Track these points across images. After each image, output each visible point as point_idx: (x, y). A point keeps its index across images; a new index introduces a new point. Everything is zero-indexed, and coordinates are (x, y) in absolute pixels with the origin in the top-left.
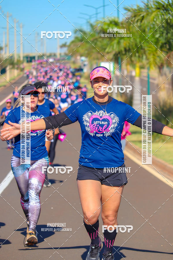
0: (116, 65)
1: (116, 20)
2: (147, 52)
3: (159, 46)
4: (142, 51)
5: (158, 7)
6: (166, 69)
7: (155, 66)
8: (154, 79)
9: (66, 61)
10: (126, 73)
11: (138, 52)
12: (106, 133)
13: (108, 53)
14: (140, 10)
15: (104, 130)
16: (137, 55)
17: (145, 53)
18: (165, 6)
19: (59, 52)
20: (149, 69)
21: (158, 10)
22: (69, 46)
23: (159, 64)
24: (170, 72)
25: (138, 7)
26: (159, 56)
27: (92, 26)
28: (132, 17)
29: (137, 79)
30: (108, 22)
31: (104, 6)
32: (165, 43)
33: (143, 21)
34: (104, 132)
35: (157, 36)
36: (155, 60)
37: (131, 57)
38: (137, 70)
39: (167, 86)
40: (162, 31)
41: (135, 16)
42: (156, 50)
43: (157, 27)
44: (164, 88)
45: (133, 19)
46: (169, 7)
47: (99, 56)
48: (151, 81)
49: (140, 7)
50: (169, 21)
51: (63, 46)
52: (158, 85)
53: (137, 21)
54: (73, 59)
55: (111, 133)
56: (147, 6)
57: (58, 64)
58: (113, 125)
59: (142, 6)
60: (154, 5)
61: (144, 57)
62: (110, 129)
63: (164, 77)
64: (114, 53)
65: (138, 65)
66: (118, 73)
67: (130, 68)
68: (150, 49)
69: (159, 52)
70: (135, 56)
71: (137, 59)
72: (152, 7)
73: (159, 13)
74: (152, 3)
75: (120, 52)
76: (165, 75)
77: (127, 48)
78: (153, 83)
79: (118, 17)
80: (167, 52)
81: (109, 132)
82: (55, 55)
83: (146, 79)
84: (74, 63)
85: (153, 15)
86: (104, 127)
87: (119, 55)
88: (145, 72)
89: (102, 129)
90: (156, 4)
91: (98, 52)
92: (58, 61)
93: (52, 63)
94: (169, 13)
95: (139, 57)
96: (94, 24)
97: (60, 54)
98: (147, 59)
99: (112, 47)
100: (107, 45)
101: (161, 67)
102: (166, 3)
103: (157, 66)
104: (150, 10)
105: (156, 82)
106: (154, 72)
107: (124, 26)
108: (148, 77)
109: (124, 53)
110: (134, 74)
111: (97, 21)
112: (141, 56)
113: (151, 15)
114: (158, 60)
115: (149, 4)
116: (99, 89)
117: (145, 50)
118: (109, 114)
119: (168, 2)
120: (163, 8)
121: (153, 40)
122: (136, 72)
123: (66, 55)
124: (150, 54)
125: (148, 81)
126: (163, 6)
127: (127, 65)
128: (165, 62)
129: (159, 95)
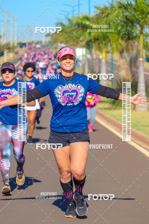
0: (88, 50)
1: (88, 16)
2: (111, 41)
3: (120, 36)
4: (108, 39)
5: (120, 6)
6: (125, 54)
7: (117, 51)
8: (116, 61)
9: (50, 47)
10: (95, 56)
11: (104, 40)
12: (75, 102)
13: (81, 41)
14: (106, 8)
15: (74, 99)
16: (104, 42)
17: (109, 41)
18: (125, 6)
19: (45, 40)
20: (112, 53)
21: (120, 9)
22: (52, 36)
23: (120, 50)
24: (129, 56)
25: (105, 6)
26: (120, 44)
27: (69, 20)
28: (100, 14)
29: (103, 61)
30: (82, 17)
31: (79, 5)
32: (125, 34)
33: (109, 17)
34: (74, 102)
35: (119, 28)
36: (117, 47)
37: (99, 44)
38: (104, 54)
39: (126, 67)
40: (122, 25)
41: (102, 13)
42: (118, 39)
43: (119, 21)
44: (124, 68)
45: (101, 15)
46: (128, 6)
47: (75, 43)
48: (114, 62)
49: (106, 6)
50: (128, 17)
51: (48, 35)
52: (119, 66)
53: (104, 17)
54: (55, 46)
55: (79, 101)
56: (112, 5)
57: (44, 49)
58: (81, 95)
59: (108, 5)
60: (117, 5)
61: (109, 44)
62: (78, 98)
63: (124, 60)
64: (86, 41)
65: (104, 50)
66: (89, 56)
67: (98, 53)
68: (114, 38)
69: (120, 41)
70: (102, 43)
71: (103, 45)
72: (115, 6)
73: (121, 11)
74: (115, 3)
75: (90, 41)
76: (125, 58)
77: (96, 38)
78: (116, 65)
79: (90, 14)
80: (126, 41)
81: (77, 101)
82: (41, 42)
83: (110, 61)
84: (56, 48)
85: (116, 12)
86: (73, 97)
87: (90, 43)
88: (109, 56)
89: (72, 99)
90: (119, 4)
91: (74, 41)
92: (43, 46)
93: (39, 48)
94: (128, 11)
95: (105, 44)
96: (71, 19)
97: (45, 42)
98: (111, 46)
99: (84, 37)
100: (81, 35)
101: (121, 52)
102: (126, 3)
103: (118, 51)
104: (114, 9)
105: (118, 63)
106: (116, 56)
107: (94, 20)
108: (112, 59)
109: (93, 41)
110: (101, 57)
111: (73, 16)
112: (107, 44)
113: (114, 12)
114: (119, 47)
115: (113, 4)
116: (66, 65)
117: (109, 39)
118: (76, 86)
119: (128, 3)
120: (124, 7)
121: (116, 31)
122: (102, 56)
123: (50, 42)
124: (113, 42)
125: (112, 63)
126: (124, 6)
127: (96, 50)
128: (124, 49)
129: (120, 73)
